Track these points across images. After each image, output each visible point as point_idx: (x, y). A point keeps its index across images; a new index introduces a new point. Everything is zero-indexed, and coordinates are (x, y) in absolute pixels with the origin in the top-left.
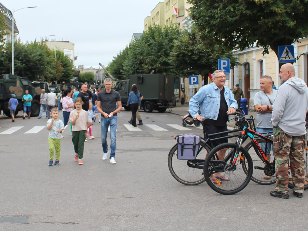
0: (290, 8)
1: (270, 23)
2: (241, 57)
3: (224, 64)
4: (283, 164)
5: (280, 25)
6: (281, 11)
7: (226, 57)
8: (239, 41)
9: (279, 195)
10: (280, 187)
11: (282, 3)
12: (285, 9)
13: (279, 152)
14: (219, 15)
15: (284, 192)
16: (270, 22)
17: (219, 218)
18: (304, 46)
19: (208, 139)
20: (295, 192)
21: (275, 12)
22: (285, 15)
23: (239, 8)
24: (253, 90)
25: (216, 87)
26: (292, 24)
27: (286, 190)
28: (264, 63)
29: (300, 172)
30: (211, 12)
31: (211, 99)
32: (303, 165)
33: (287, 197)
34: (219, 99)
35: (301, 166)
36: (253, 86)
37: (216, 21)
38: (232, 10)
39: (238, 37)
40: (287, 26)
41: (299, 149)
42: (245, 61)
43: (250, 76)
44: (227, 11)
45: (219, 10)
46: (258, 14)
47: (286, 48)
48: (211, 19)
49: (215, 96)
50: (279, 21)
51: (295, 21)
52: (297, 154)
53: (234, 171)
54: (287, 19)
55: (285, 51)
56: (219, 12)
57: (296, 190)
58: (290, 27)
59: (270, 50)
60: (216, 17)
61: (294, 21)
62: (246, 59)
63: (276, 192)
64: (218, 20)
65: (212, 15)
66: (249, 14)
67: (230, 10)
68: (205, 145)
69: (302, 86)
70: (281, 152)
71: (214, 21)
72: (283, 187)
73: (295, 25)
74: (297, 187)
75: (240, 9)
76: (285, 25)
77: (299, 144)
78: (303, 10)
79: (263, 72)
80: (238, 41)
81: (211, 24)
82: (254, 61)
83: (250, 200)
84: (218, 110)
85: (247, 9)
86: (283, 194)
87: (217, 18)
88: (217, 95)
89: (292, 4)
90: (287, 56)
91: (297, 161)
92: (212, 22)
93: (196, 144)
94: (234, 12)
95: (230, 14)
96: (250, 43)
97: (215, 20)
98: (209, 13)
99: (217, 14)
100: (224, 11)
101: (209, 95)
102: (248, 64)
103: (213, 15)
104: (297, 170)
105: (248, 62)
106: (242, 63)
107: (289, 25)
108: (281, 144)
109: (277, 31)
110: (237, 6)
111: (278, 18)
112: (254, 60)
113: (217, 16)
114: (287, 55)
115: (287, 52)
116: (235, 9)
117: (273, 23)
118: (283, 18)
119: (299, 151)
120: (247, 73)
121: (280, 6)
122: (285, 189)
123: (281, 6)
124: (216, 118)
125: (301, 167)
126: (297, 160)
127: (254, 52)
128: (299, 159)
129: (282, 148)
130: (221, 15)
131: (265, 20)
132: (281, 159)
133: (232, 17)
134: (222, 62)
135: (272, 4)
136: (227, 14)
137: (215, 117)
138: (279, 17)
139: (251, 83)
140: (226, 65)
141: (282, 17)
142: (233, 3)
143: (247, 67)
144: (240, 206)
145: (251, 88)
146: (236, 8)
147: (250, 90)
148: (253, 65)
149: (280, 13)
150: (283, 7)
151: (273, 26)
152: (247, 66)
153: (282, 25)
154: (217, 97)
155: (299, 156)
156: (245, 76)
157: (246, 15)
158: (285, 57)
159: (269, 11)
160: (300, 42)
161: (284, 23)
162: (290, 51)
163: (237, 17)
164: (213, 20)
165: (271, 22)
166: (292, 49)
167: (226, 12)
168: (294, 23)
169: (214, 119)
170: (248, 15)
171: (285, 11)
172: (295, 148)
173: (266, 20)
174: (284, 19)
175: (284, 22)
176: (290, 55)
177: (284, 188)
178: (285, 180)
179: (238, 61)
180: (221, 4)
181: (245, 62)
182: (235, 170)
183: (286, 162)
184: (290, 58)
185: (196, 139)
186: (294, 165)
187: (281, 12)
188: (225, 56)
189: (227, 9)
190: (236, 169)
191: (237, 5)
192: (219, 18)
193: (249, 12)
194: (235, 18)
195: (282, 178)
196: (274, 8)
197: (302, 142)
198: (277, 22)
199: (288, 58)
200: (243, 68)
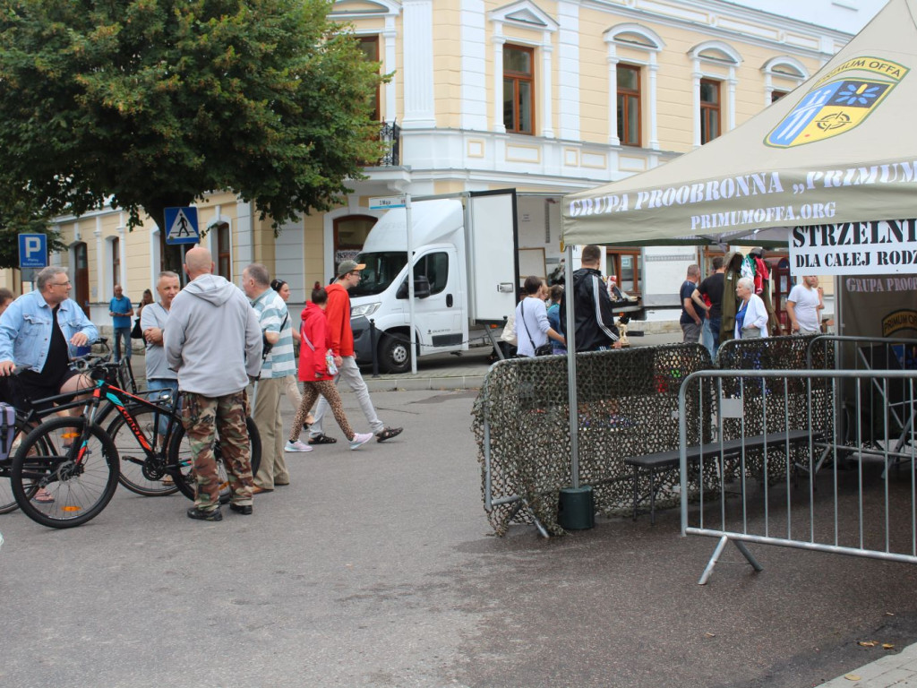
0: (192, 127)
1: (150, 158)
2: (66, 229)
3: (33, 244)
4: (202, 451)
5: (171, 164)
6: (173, 133)
7: (33, 229)
8: (73, 195)
9: (201, 515)
10: (204, 499)
11: (176, 117)
12: (182, 129)
13: (192, 428)
14: (31, 134)
15: (211, 509)
16: (148, 155)
17: (103, 567)
18: (213, 207)
19: (32, 411)
20: (235, 505)
21: (161, 135)
22: (181, 142)
23: (80, 122)
24: (96, 304)
25: (43, 303)
26: (196, 161)
27: (214, 504)
28: (121, 244)
29: (241, 466)
30: (10, 126)
31: (32, 327)
32: (246, 452)
33: (217, 517)
34: (49, 329)
35: (241, 453)
36: (95, 295)
37: (22, 146)
38: (64, 124)
39: (69, 187)
40: (186, 166)
41: (236, 422)
42: (76, 239)
43: (90, 273)
44: (53, 127)
45: (32, 123)
46: (124, 137)
47: (181, 211)
48: (10, 143)
49: (40, 321)
50: (170, 156)
51: (203, 156)
52: (232, 432)
53: (79, 476)
54: (186, 150)
55: (178, 219)
56: (31, 127)
57: (238, 501)
58: (192, 168)
59: (143, 215)
60: (23, 139)
61: (200, 156)
62: (79, 235)
63: (196, 509)
64: (28, 146)
65: (11, 132)
66: (104, 137)
67: (59, 123)
68: (26, 424)
69: (216, 292)
70: (196, 428)
71: (17, 147)
72: (208, 497)
73: (203, 164)
74: (238, 495)
75: (82, 126)
76: (181, 163)
77: (234, 412)
78: (219, 134)
79: (119, 264)
80: (69, 194)
81: (9, 153)
82: (99, 240)
83: (156, 527)
84: (46, 352)
85: (98, 125)
86: (209, 512)
87: (26, 141)
88: (46, 319)
89: (196, 120)
90: (183, 230)
91: (234, 446)
92: (11, 149)
93: (9, 427)
94: (69, 130)
95: (58, 133)
96: (96, 199)
97: (20, 144)
98: (6, 128)
99: (27, 131)
100: (43, 127)
101: (29, 318)
102: (84, 245)
103: (14, 133)
104: (234, 462)
105: (84, 240)
106: (67, 244)
107: (190, 164)
108: (195, 411)
109: (164, 176)
110: (75, 117)
111: (168, 148)
112: (97, 236)
113: (24, 136)
114: (183, 227)
115: (182, 220)
116: (70, 122)
117: (156, 159)
118: (177, 149)
119: (236, 426)
120: (81, 265)
121: (171, 123)
122: (212, 502)
123: (174, 122)
124: (40, 369)
125: (243, 456)
126: (234, 443)
127: (98, 219)
128: (237, 441)
129: (197, 420)
130: (36, 135)
131: (140, 152)
132: (197, 443)
133: (64, 141)
134: (28, 240)
135: (156, 117)
136: (52, 133)
137: (37, 365)
138: (170, 145)
139: (90, 289)
140: (38, 249)
141: (174, 147)
142: (65, 108)
143: (81, 254)
144: (140, 540)
145: (92, 300)
146: (75, 121)
147: (89, 303)
148: (95, 249)
149: (172, 138)
150: (178, 125)
151: (155, 165)
152: (81, 250)
153: (175, 162)
154: (45, 323)
155: (236, 435)
156: (76, 273)
157: (95, 138)
158: (178, 231)
159: (147, 133)
160: (207, 201)
161: (180, 159)
162: (189, 219)
163: (75, 142)
164: (15, 144)
165: (153, 156)
166: (192, 216)
167: (49, 129)
168: (201, 160)
169: (34, 369)
170: (101, 138)
171: (182, 134)
172: (228, 420)
173: (142, 152)
174: (180, 151)
175: (179, 156)
176: (189, 227)
177: (211, 499)
178: (210, 484)
179: (59, 240)
180: (37, 109)
181: (76, 242)
182: (81, 475)
183: (208, 446)
184: (188, 235)
185: (8, 414)
186: (230, 453)
187: (173, 136)
188: (29, 227)
189: (52, 121)
190: (83, 472)
191: (75, 113)
192: (30, 142)
193: (102, 133)
194: (69, 145)
195: (204, 481)
196: (159, 127)
197: (240, 406)
198: (165, 157)
199: (186, 234)
200: (70, 254)
